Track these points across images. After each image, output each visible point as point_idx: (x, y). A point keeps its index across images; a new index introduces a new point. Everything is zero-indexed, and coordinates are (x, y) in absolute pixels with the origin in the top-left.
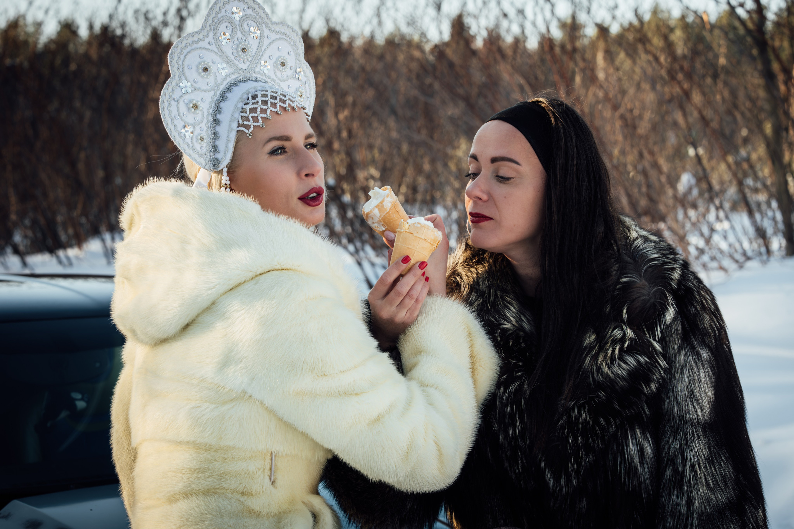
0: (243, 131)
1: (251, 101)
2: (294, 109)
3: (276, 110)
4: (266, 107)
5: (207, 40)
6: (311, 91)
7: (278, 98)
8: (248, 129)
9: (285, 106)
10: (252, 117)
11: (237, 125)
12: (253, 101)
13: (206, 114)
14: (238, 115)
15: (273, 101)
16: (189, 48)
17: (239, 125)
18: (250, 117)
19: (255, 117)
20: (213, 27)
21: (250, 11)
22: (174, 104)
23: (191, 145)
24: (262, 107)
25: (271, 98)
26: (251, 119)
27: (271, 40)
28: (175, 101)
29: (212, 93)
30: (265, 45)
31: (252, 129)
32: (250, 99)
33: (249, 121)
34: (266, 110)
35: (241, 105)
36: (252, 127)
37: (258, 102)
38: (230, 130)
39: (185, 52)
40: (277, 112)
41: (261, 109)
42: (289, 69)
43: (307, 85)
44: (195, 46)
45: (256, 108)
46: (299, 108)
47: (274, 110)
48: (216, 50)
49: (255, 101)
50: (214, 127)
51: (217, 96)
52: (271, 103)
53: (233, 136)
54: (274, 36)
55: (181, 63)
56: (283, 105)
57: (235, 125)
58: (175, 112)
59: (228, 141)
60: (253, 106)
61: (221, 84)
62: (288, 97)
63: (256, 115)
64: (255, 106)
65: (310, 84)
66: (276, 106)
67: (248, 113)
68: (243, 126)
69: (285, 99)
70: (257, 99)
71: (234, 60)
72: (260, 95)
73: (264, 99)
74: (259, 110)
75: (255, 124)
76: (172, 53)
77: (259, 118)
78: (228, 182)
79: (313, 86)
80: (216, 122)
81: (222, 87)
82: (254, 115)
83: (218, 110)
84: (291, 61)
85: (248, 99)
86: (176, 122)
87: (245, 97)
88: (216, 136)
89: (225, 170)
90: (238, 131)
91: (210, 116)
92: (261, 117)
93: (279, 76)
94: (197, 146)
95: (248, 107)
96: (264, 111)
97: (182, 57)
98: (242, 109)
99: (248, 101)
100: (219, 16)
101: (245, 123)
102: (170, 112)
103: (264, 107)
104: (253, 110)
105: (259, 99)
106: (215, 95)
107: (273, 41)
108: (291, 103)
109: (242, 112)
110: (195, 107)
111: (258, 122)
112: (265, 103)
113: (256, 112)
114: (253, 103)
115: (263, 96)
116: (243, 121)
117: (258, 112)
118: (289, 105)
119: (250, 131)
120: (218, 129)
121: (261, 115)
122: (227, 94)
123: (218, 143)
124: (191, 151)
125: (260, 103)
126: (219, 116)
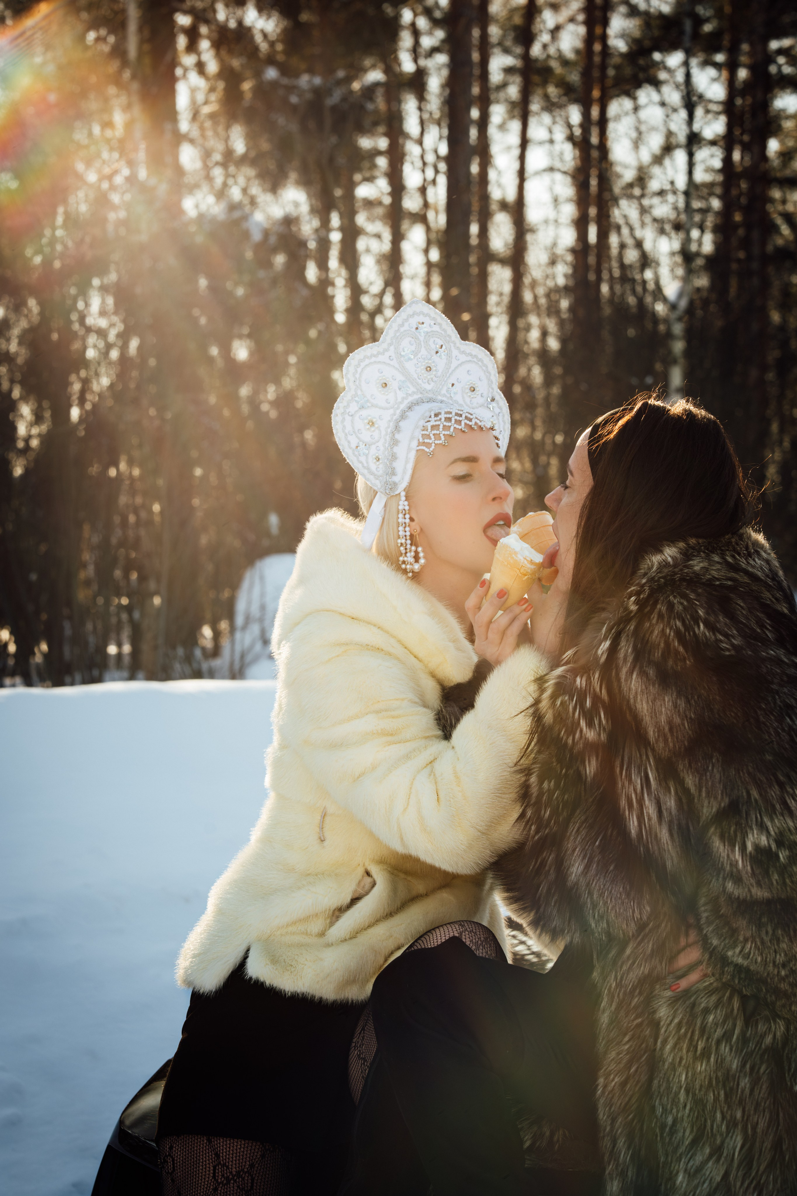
0: (423, 450)
1: (433, 418)
2: (481, 428)
3: (460, 427)
4: (450, 424)
5: (387, 354)
6: (505, 423)
7: (464, 416)
8: (429, 448)
9: (470, 423)
10: (434, 435)
11: (417, 444)
12: (436, 419)
13: (383, 433)
14: (418, 434)
15: (458, 418)
16: (367, 361)
17: (419, 444)
18: (431, 435)
19: (437, 434)
20: (394, 341)
21: (436, 328)
22: (348, 418)
23: (365, 465)
24: (445, 423)
25: (456, 415)
26: (432, 437)
27: (459, 362)
28: (349, 415)
29: (391, 411)
30: (453, 366)
31: (433, 447)
32: (433, 416)
33: (430, 439)
34: (450, 427)
35: (422, 423)
36: (433, 445)
37: (441, 419)
38: (409, 449)
39: (363, 364)
40: (461, 429)
41: (444, 426)
42: (480, 395)
43: (501, 418)
44: (373, 359)
45: (439, 425)
46: (486, 428)
47: (457, 427)
48: (397, 366)
49: (438, 418)
50: (392, 448)
51: (397, 415)
52: (456, 420)
53: (412, 455)
54: (463, 358)
55: (357, 376)
56: (468, 422)
57: (415, 443)
58: (349, 428)
59: (407, 462)
60: (435, 423)
61: (401, 403)
62: (474, 416)
63: (438, 432)
64: (437, 423)
65: (503, 416)
66: (461, 423)
67: (429, 430)
68: (424, 444)
69: (471, 417)
70: (440, 416)
71: (417, 379)
72: (443, 413)
73: (448, 416)
74: (441, 427)
75: (436, 442)
76: (348, 366)
77: (441, 435)
78: (407, 508)
79: (508, 419)
80: (395, 442)
81: (403, 406)
82: (435, 432)
83: (397, 428)
84: (482, 388)
85: (430, 417)
86: (350, 438)
87: (428, 414)
88: (394, 457)
89: (403, 494)
90: (417, 450)
91: (388, 436)
92: (444, 435)
93: (469, 403)
94: (373, 467)
95: (429, 425)
96: (446, 428)
97: (359, 370)
98: (424, 427)
99: (430, 419)
100: (402, 329)
101: (426, 441)
102: (344, 427)
103: (447, 424)
104: (433, 427)
105: (443, 416)
106: (394, 414)
107: (463, 363)
108: (478, 422)
109: (423, 430)
110: (372, 423)
111: (440, 439)
112: (449, 419)
113: (438, 430)
114: (435, 421)
115: (446, 413)
116: (423, 439)
117: (441, 430)
118: (476, 424)
119: (431, 449)
120: (396, 449)
121: (443, 432)
122: (407, 413)
123: (395, 464)
124: (365, 472)
125: (443, 419)
126: (397, 436)
